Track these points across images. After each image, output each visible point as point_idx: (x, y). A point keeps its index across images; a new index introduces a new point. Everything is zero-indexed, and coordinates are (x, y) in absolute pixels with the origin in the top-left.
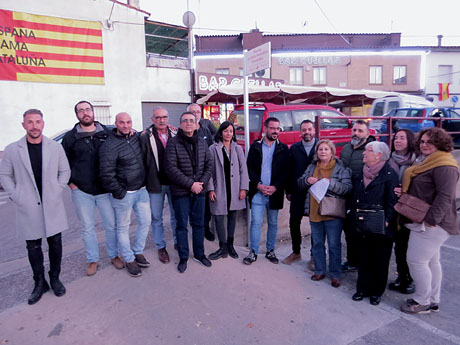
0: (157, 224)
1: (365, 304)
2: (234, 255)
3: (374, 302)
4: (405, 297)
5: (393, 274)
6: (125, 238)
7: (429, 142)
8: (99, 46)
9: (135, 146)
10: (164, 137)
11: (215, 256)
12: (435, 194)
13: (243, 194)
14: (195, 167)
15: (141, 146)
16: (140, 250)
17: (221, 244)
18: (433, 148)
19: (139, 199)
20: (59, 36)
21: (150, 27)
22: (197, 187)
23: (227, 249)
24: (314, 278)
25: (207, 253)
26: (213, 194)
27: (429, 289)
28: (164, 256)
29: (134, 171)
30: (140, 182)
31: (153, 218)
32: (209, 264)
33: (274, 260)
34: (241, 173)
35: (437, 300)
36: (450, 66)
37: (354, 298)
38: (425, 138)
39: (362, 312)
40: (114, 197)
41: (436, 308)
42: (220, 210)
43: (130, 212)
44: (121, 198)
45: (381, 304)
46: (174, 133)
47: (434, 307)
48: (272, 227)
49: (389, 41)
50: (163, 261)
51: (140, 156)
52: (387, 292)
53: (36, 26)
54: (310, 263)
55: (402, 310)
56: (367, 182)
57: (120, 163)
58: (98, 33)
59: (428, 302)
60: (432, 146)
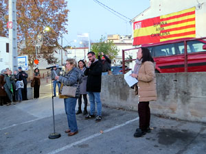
20: (176, 20)
53: (168, 19)
58: (193, 13)
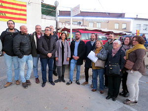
0: (35, 69)
1: (110, 101)
2: (64, 81)
3: (114, 100)
4: (125, 98)
5: (121, 90)
6: (22, 74)
7: (136, 40)
8: (25, 11)
9: (28, 39)
10: (39, 36)
11: (56, 81)
12: (137, 59)
13: (68, 59)
14: (49, 47)
15: (30, 39)
16: (28, 78)
17: (59, 77)
18: (137, 43)
19: (29, 59)
21: (43, 5)
22: (50, 55)
23: (61, 79)
24: (93, 91)
25: (53, 80)
26: (57, 58)
27: (134, 95)
28: (37, 81)
29: (27, 48)
30: (29, 52)
31: (34, 66)
32: (54, 84)
33: (78, 83)
34: (68, 51)
35: (137, 100)
36: (140, 25)
37: (107, 98)
38: (135, 39)
39: (109, 104)
40: (19, 57)
41: (136, 103)
42: (59, 64)
43: (25, 63)
44: (21, 58)
45: (116, 101)
46: (43, 35)
47: (136, 102)
48: (78, 72)
49: (121, 15)
50: (37, 83)
51: (30, 43)
52: (119, 96)
54: (91, 85)
55: (124, 103)
56: (113, 55)
57: (21, 44)
58: (25, 6)
59: (134, 100)
60: (137, 42)
